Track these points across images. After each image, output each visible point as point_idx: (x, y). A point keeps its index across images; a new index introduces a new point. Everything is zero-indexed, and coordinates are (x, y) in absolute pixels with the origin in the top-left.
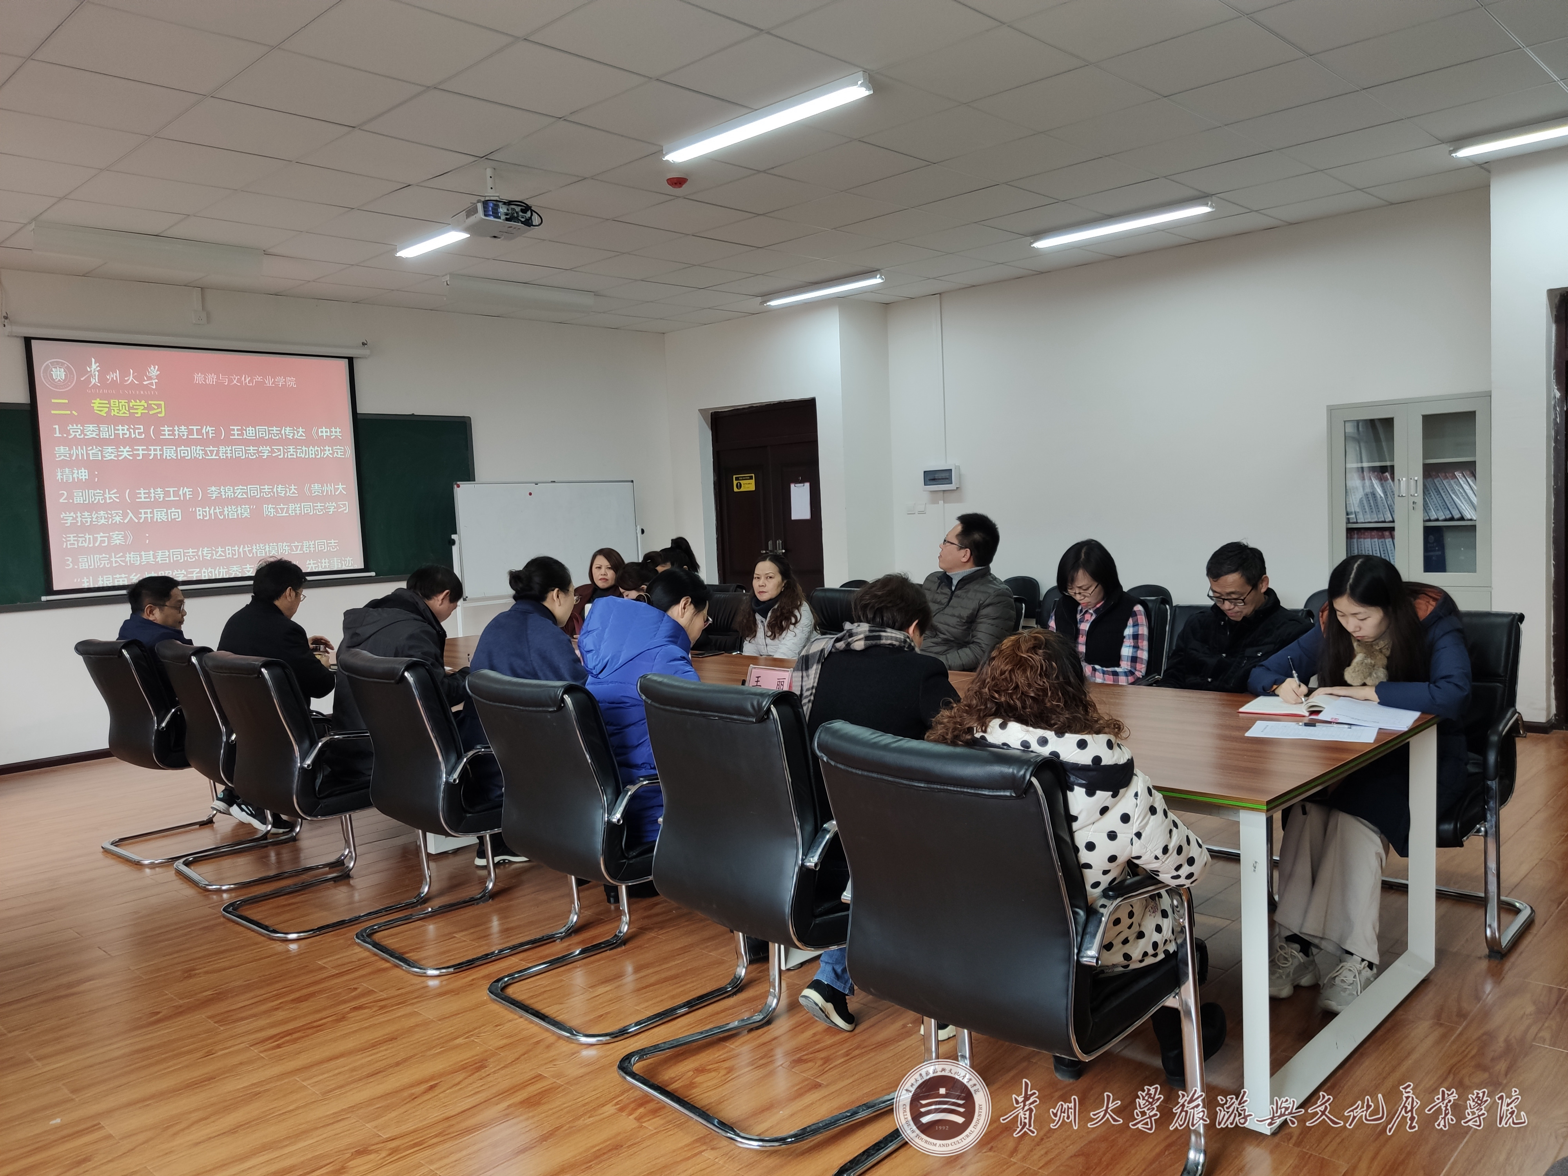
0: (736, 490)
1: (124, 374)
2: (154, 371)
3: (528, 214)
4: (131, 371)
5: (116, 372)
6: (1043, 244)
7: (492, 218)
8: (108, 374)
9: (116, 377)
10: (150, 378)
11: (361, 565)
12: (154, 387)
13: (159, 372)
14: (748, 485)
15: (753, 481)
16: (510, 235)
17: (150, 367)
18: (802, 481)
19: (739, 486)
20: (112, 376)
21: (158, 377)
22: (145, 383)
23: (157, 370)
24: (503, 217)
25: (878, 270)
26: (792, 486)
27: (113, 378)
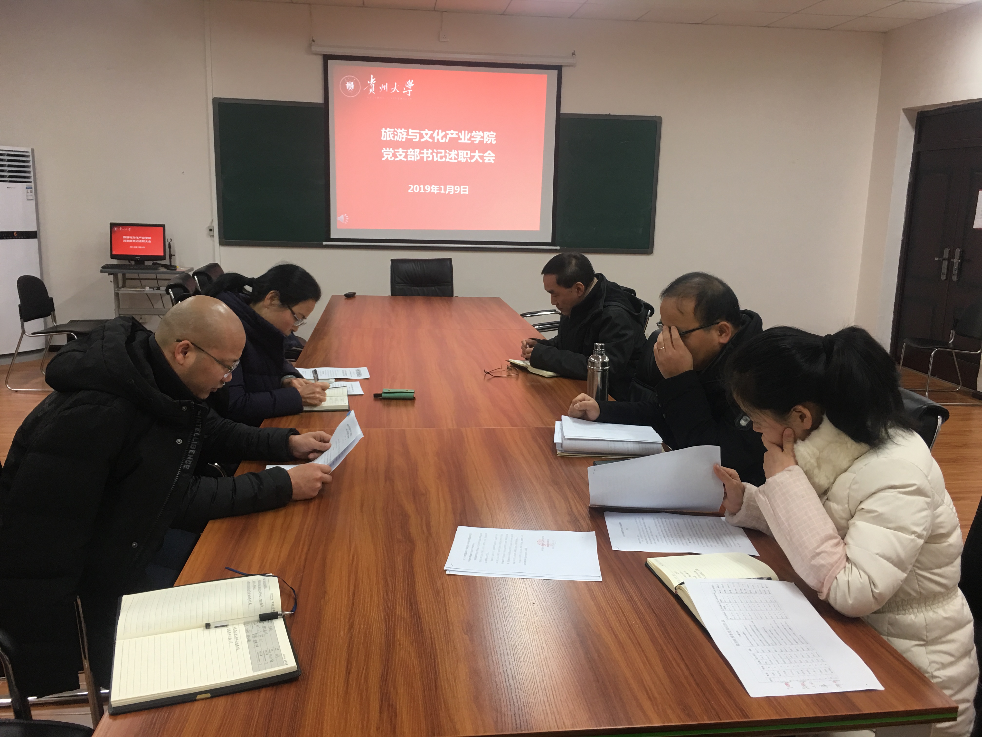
1: (391, 86)
2: (410, 84)
4: (396, 84)
5: (386, 85)
8: (381, 86)
9: (386, 87)
10: (407, 89)
11: (549, 240)
12: (409, 95)
13: (413, 85)
17: (408, 81)
20: (383, 87)
21: (412, 88)
22: (404, 92)
23: (413, 83)
26: (980, 192)
27: (383, 88)
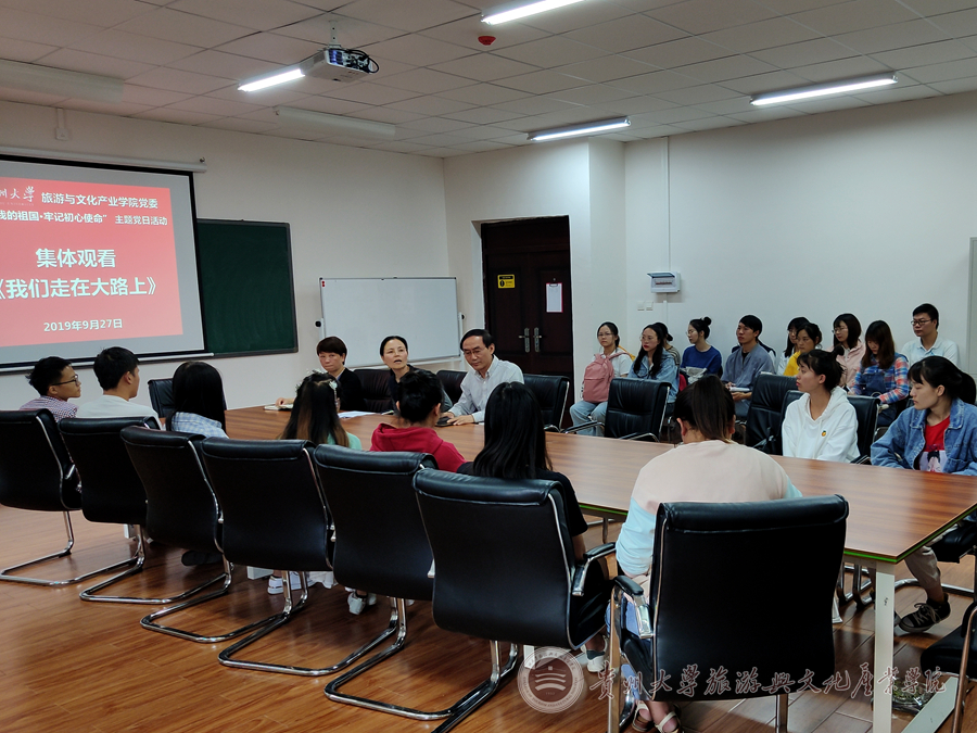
0: (500, 287)
3: (365, 62)
6: (759, 103)
7: (336, 64)
14: (509, 283)
15: (513, 280)
16: (348, 77)
18: (556, 282)
19: (502, 284)
24: (345, 64)
25: (625, 117)
26: (548, 285)
